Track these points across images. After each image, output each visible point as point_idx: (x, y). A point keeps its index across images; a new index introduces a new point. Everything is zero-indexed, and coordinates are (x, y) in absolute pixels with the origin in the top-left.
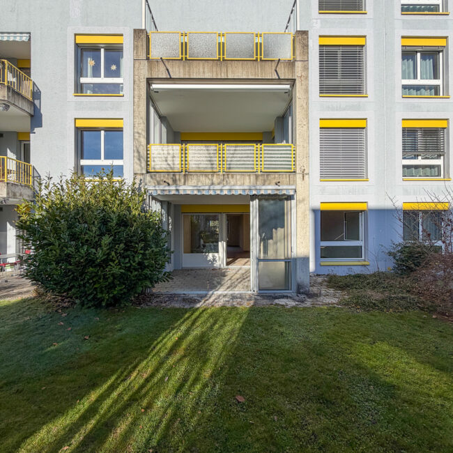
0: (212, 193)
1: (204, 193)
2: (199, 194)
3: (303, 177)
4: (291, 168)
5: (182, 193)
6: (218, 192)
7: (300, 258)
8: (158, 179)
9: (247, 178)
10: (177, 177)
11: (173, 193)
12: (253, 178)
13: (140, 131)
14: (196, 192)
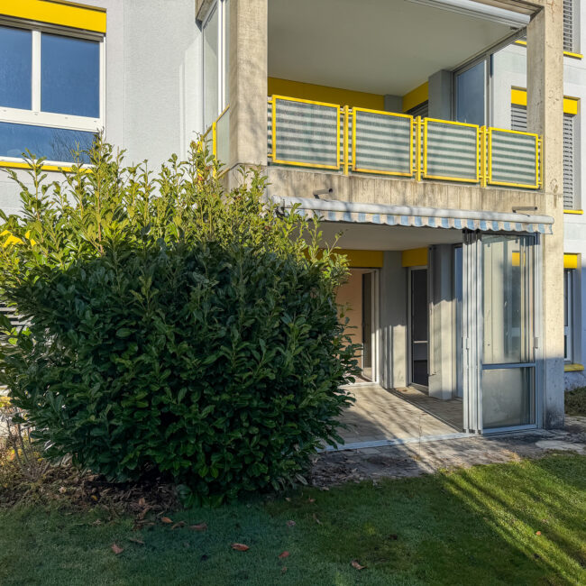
0: (414, 222)
1: (400, 221)
2: (391, 223)
3: (555, 200)
4: (534, 182)
5: (356, 218)
6: (426, 222)
7: (550, 360)
8: (295, 182)
9: (466, 194)
10: (336, 181)
11: (338, 217)
12: (476, 195)
13: (254, 60)
14: (383, 220)
